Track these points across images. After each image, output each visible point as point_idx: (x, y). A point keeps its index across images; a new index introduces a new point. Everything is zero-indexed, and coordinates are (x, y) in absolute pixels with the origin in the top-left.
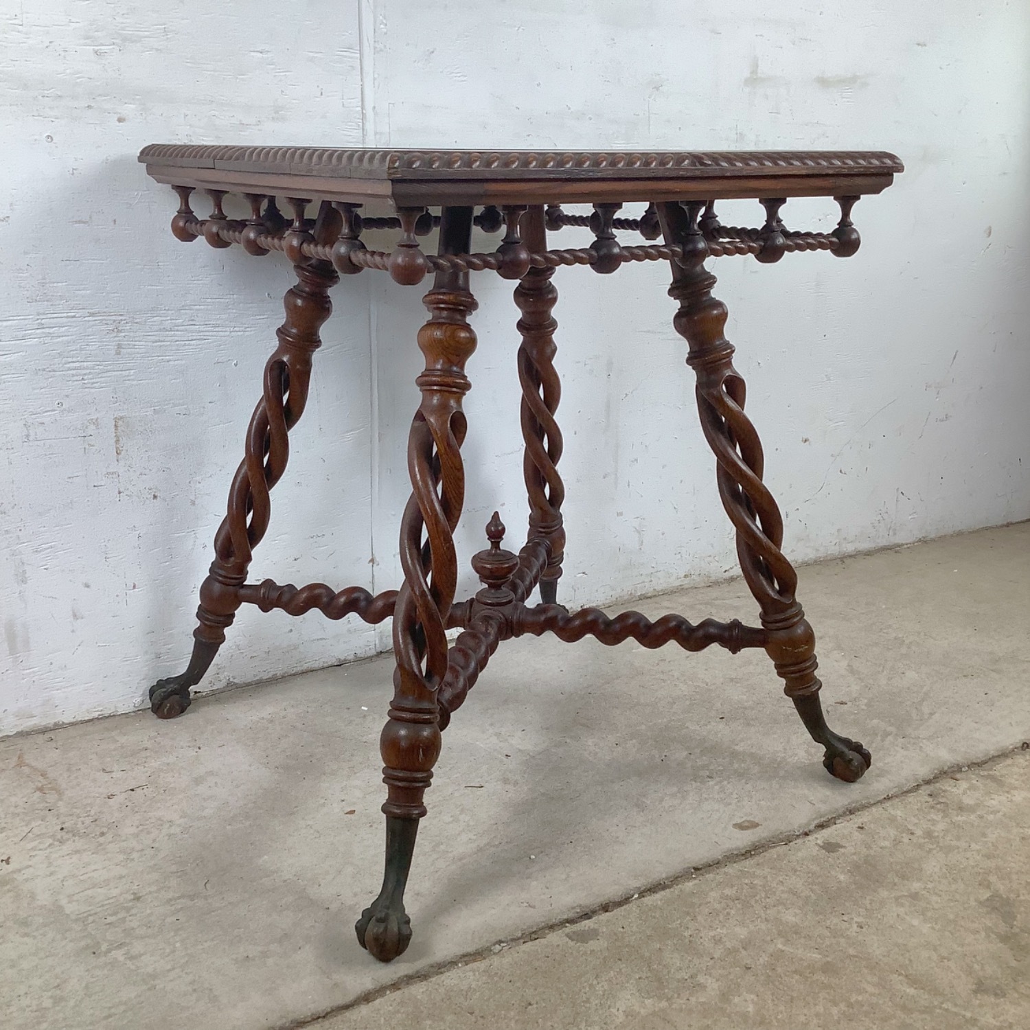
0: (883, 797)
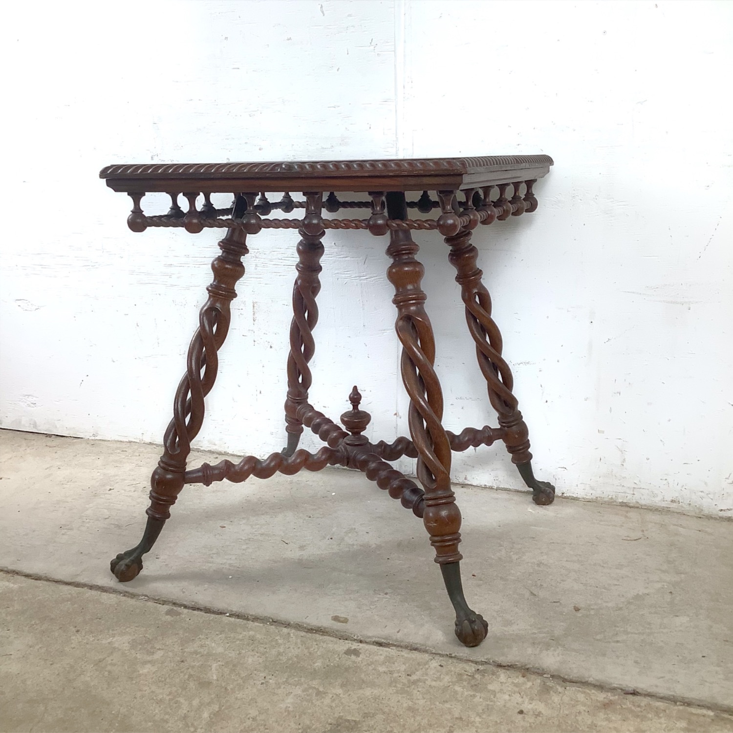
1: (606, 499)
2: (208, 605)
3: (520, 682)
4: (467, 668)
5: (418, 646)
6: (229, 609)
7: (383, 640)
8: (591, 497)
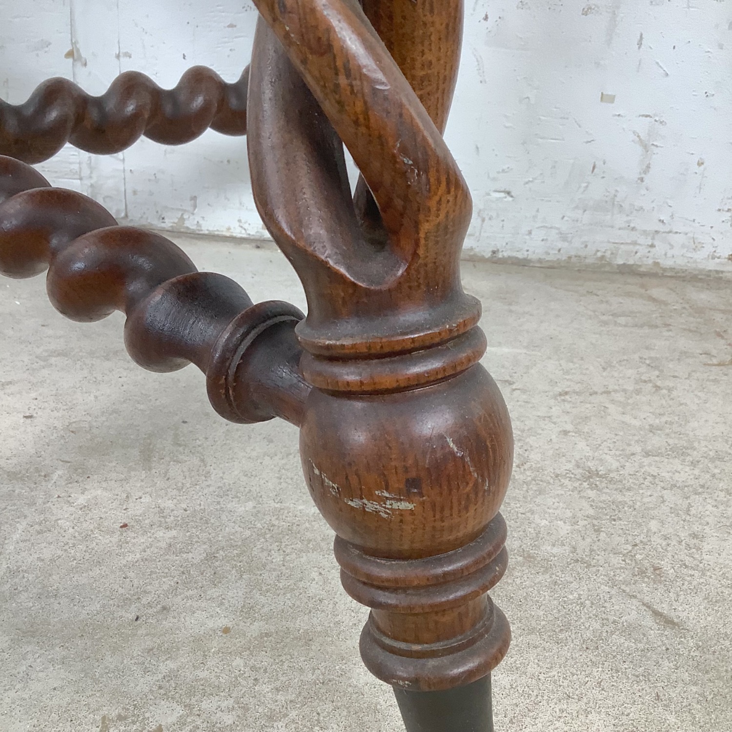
8: (559, 257)
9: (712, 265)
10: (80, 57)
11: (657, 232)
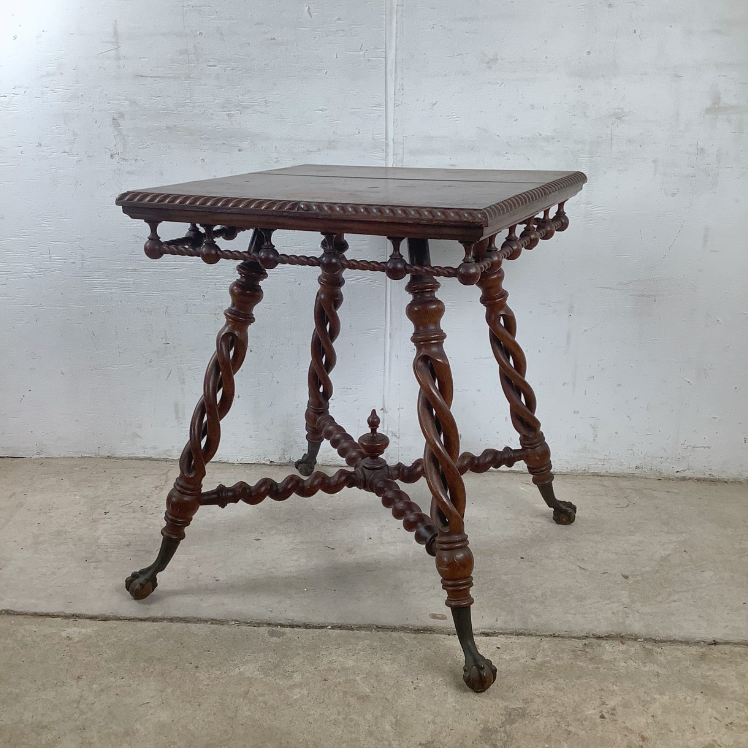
0: (550, 634)
1: (579, 472)
2: (307, 622)
3: (624, 649)
4: (576, 644)
5: (522, 631)
6: (329, 621)
7: (489, 631)
8: (567, 470)
9: (629, 471)
10: (385, 410)
11: (605, 459)
